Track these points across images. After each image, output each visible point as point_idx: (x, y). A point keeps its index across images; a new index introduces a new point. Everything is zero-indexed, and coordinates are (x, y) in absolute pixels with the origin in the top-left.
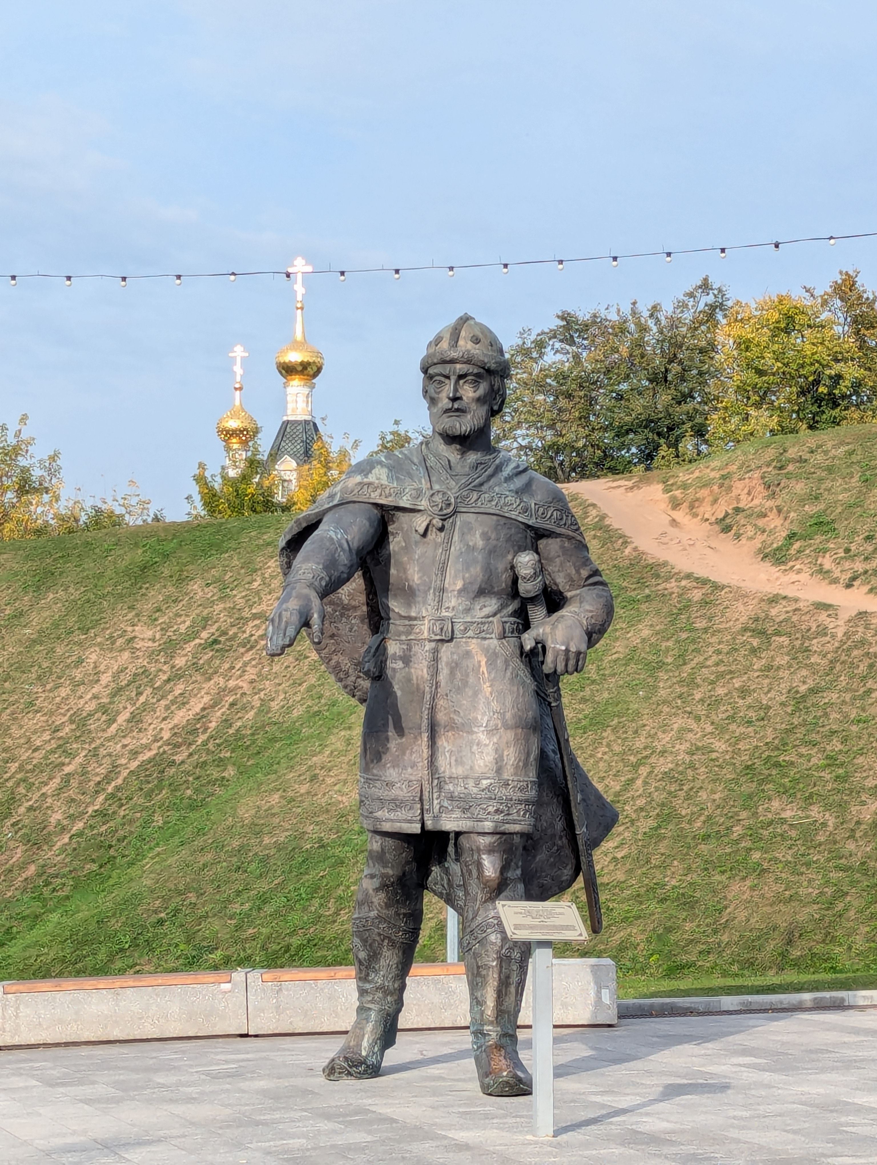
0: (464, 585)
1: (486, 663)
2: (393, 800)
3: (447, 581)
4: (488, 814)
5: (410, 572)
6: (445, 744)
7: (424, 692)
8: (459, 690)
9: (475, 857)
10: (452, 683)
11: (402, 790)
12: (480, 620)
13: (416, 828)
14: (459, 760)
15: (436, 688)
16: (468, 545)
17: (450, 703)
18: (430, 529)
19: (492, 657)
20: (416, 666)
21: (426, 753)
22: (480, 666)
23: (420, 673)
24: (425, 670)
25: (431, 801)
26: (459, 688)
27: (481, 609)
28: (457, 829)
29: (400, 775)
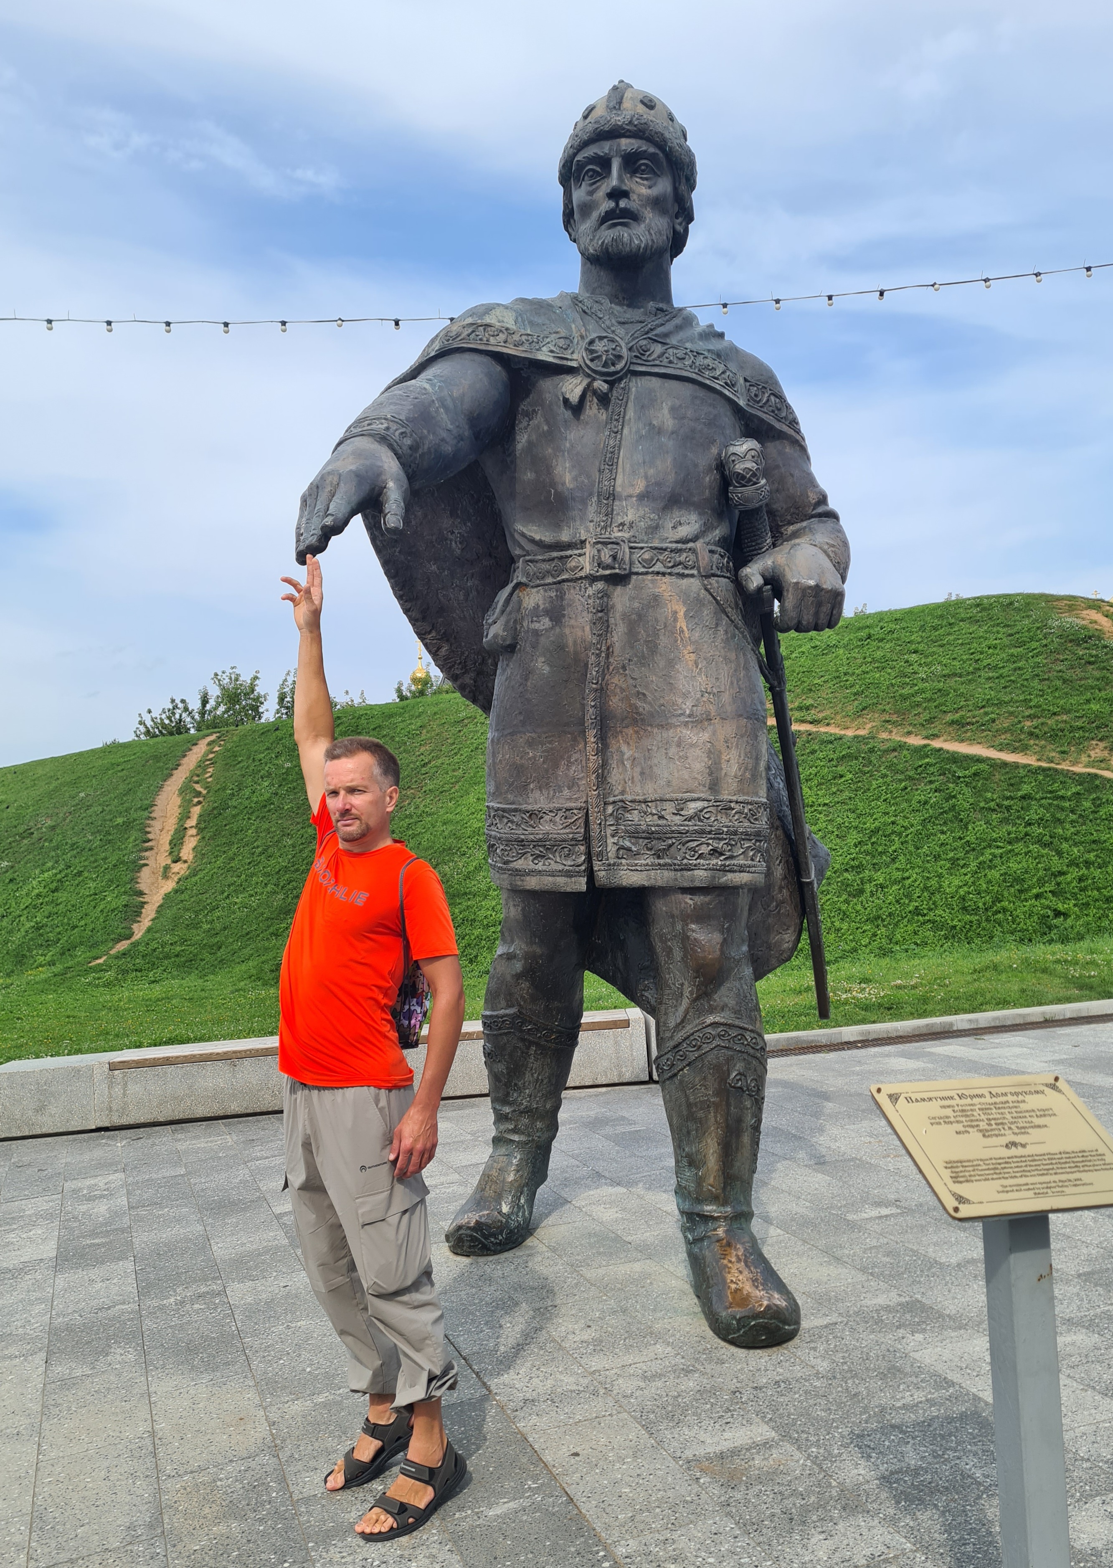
0: (647, 486)
1: (685, 615)
2: (540, 840)
3: (619, 481)
4: (701, 856)
5: (558, 470)
6: (624, 748)
7: (586, 665)
8: (643, 661)
9: (679, 927)
10: (632, 648)
11: (555, 823)
12: (674, 546)
13: (580, 884)
14: (647, 771)
15: (607, 657)
16: (650, 424)
17: (631, 681)
18: (588, 398)
19: (694, 606)
20: (572, 622)
21: (594, 761)
22: (676, 620)
23: (580, 633)
24: (587, 629)
25: (603, 839)
26: (644, 657)
27: (674, 527)
28: (646, 884)
29: (550, 799)
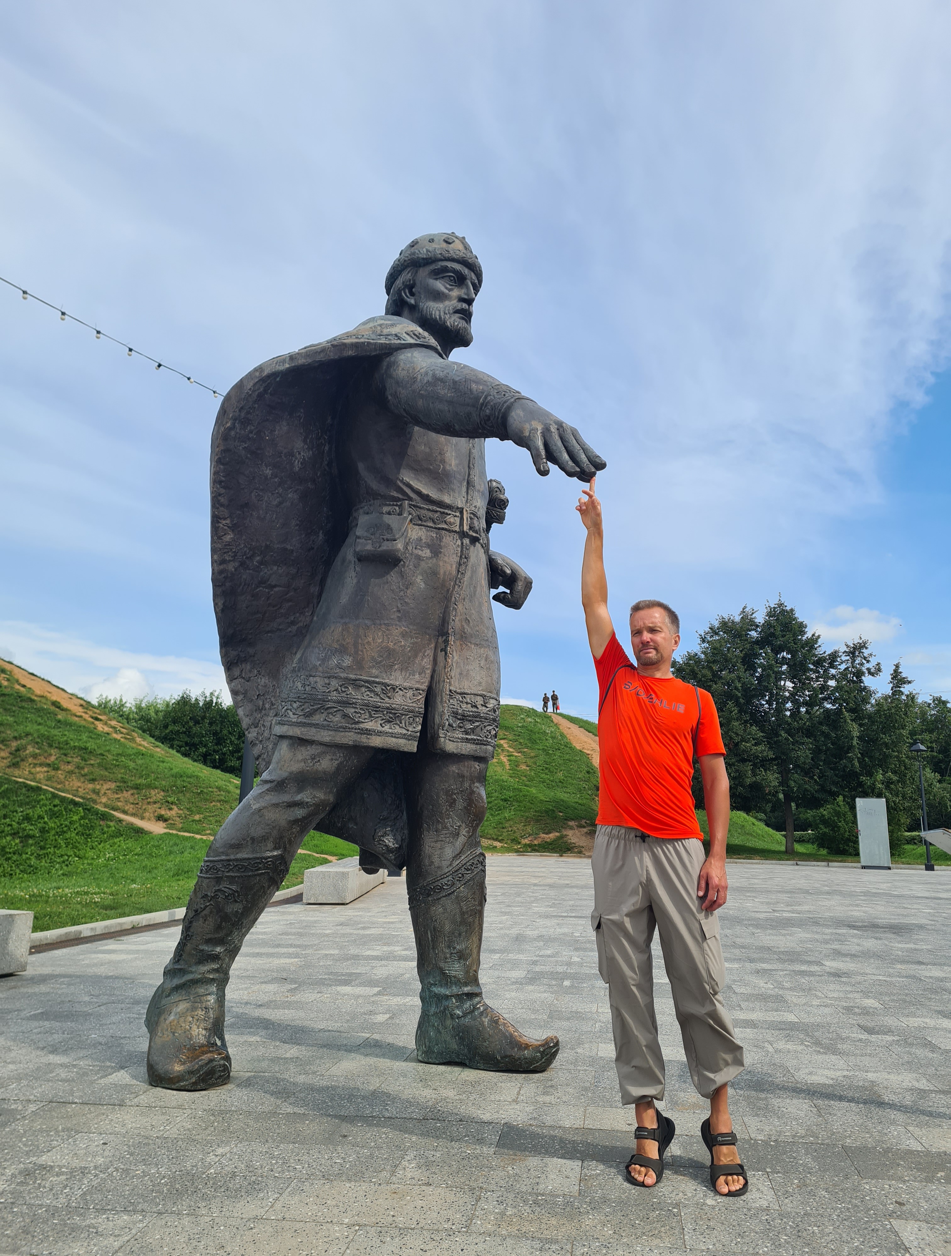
2: (392, 709)
5: (448, 455)
7: (448, 590)
9: (467, 785)
10: (469, 588)
11: (406, 698)
13: (412, 746)
14: (465, 673)
17: (465, 610)
24: (454, 566)
26: (471, 596)
28: (455, 751)
29: (405, 679)
